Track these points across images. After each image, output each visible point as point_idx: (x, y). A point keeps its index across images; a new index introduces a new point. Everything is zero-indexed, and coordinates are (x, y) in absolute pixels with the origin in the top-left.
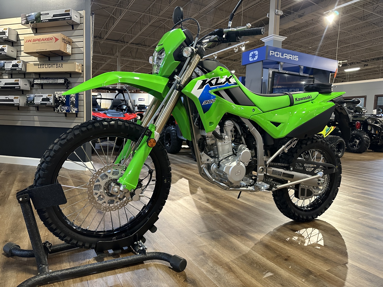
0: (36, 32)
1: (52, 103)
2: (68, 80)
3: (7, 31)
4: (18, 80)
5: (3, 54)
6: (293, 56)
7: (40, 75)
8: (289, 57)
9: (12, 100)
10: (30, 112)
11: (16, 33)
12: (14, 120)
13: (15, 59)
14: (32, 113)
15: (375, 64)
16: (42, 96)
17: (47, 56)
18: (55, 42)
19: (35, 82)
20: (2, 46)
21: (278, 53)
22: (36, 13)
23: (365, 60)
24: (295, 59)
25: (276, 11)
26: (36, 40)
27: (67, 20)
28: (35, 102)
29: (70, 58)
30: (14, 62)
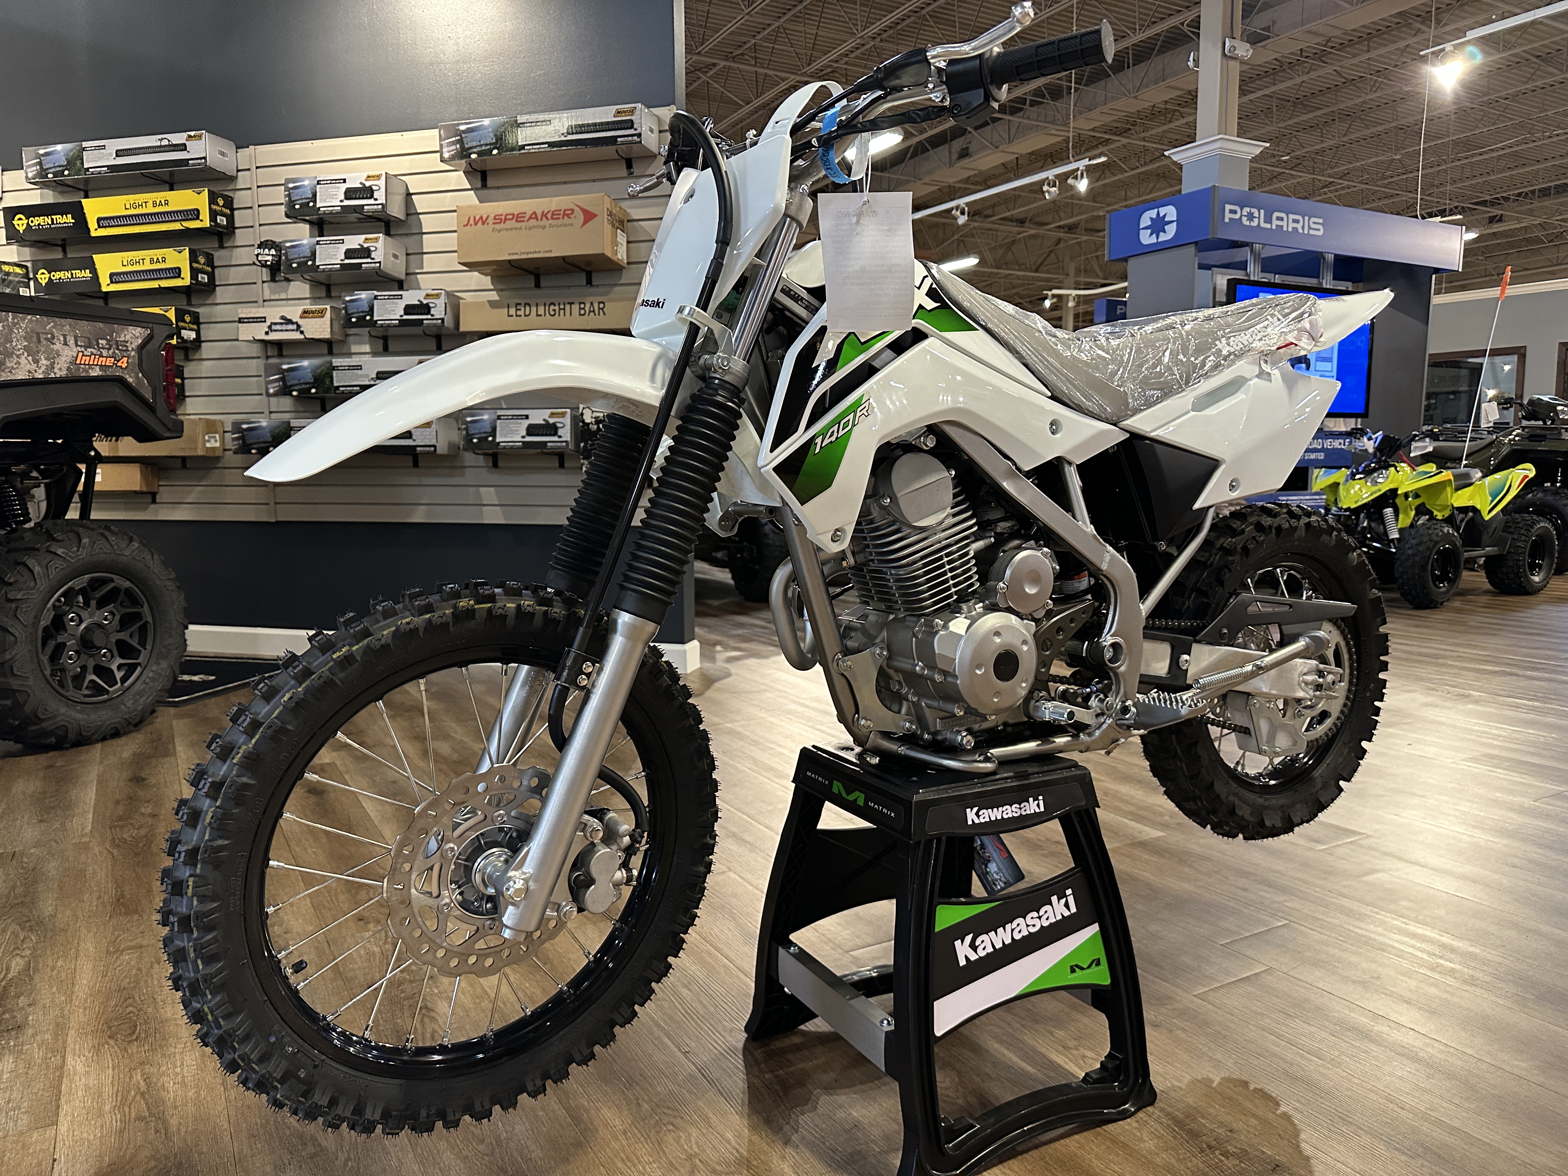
0: (484, 186)
1: (566, 441)
3: (382, 182)
5: (366, 269)
6: (1307, 218)
8: (1292, 225)
10: (463, 475)
11: (403, 191)
12: (395, 504)
13: (400, 285)
14: (470, 476)
15: (1531, 212)
16: (527, 417)
17: (531, 273)
18: (584, 224)
20: (362, 238)
21: (1253, 210)
22: (498, 119)
24: (1312, 232)
25: (1227, 44)
26: (506, 219)
27: (623, 143)
28: (498, 440)
29: (620, 278)
30: (411, 297)
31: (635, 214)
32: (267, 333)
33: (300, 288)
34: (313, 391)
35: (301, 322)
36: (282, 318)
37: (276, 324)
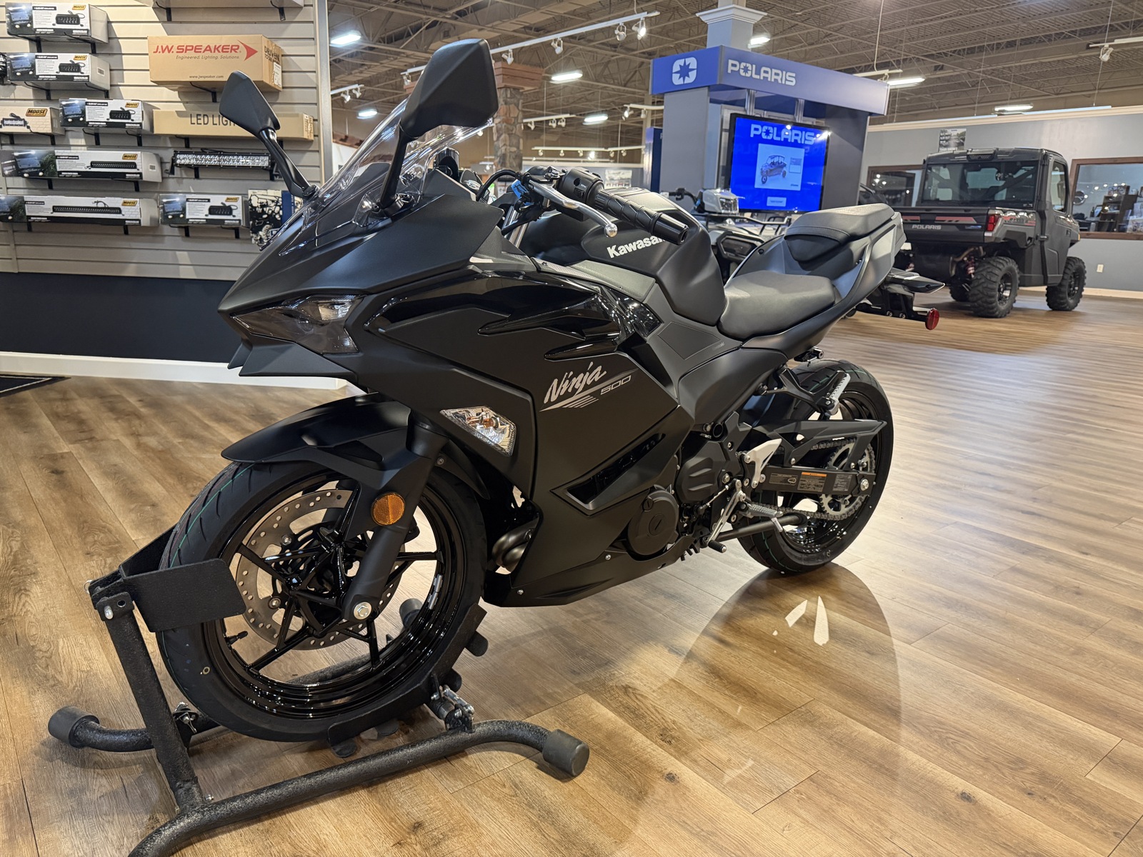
0: (169, 20)
1: (240, 220)
3: (86, 12)
4: (135, 157)
5: (78, 81)
6: (784, 72)
7: (188, 143)
8: (774, 77)
9: (118, 211)
10: (162, 242)
11: (105, 19)
12: (112, 261)
13: (106, 94)
14: (168, 242)
15: (961, 65)
17: (210, 92)
18: (247, 57)
19: (178, 162)
20: (72, 55)
21: (747, 65)
23: (940, 53)
24: (788, 83)
26: (187, 50)
28: (187, 217)
29: (278, 98)
30: (115, 105)
31: (287, 50)
33: (24, 91)
34: (41, 174)
35: (27, 119)
36: (12, 115)
37: (7, 120)
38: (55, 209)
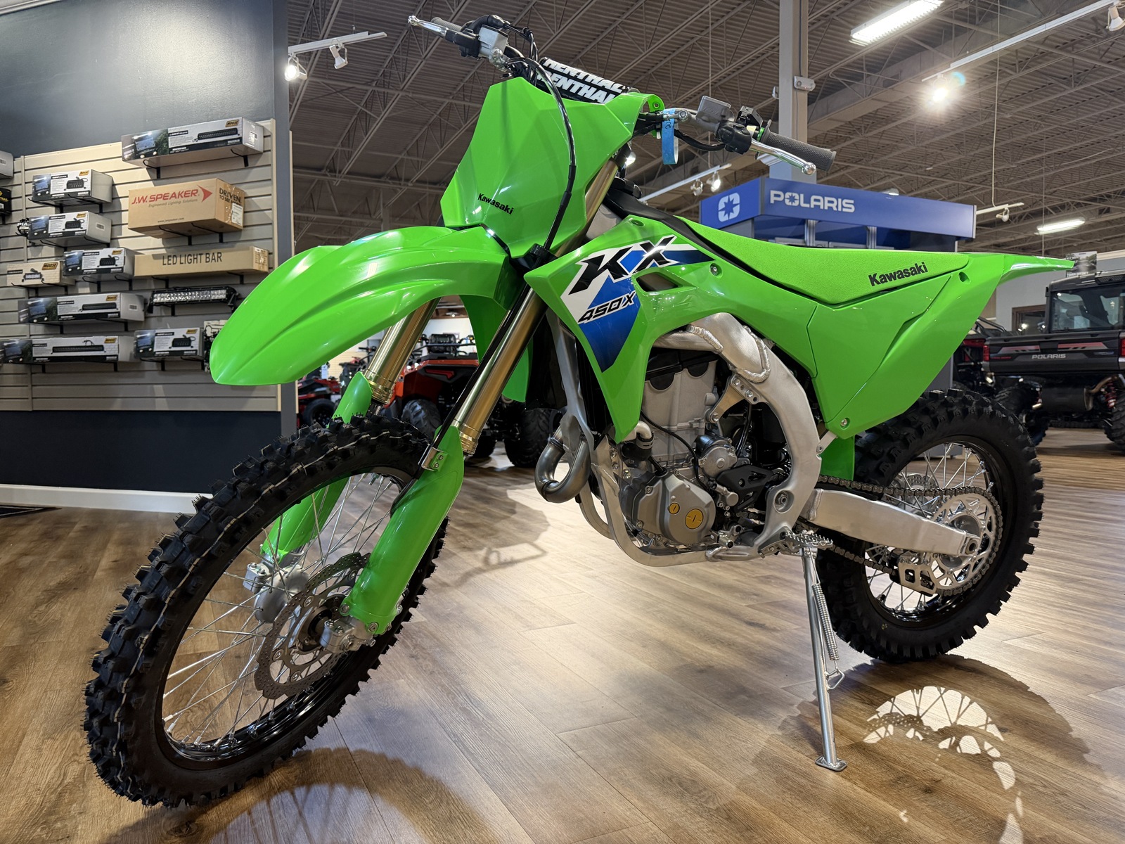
0: (159, 177)
1: (196, 351)
2: (235, 292)
3: (89, 177)
4: (115, 298)
5: (78, 235)
6: (840, 200)
7: (167, 283)
8: (827, 205)
9: (101, 348)
10: (143, 376)
11: (110, 183)
12: (105, 398)
13: (108, 245)
14: (148, 377)
16: (173, 334)
17: (184, 235)
18: (203, 199)
19: (155, 300)
20: (76, 214)
21: (794, 194)
22: (157, 132)
23: (1100, 196)
24: (844, 210)
25: (796, 80)
26: (158, 198)
27: (231, 145)
28: (155, 350)
29: (240, 236)
30: (107, 254)
31: (249, 193)
32: (23, 281)
33: (49, 251)
34: (46, 319)
35: (43, 272)
36: (32, 270)
37: (28, 274)
38: (55, 349)
